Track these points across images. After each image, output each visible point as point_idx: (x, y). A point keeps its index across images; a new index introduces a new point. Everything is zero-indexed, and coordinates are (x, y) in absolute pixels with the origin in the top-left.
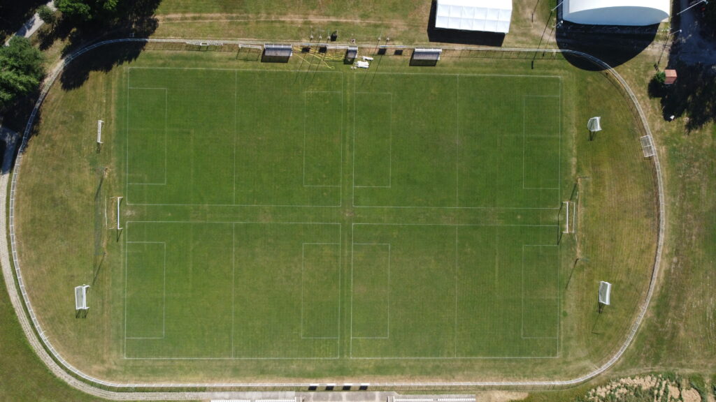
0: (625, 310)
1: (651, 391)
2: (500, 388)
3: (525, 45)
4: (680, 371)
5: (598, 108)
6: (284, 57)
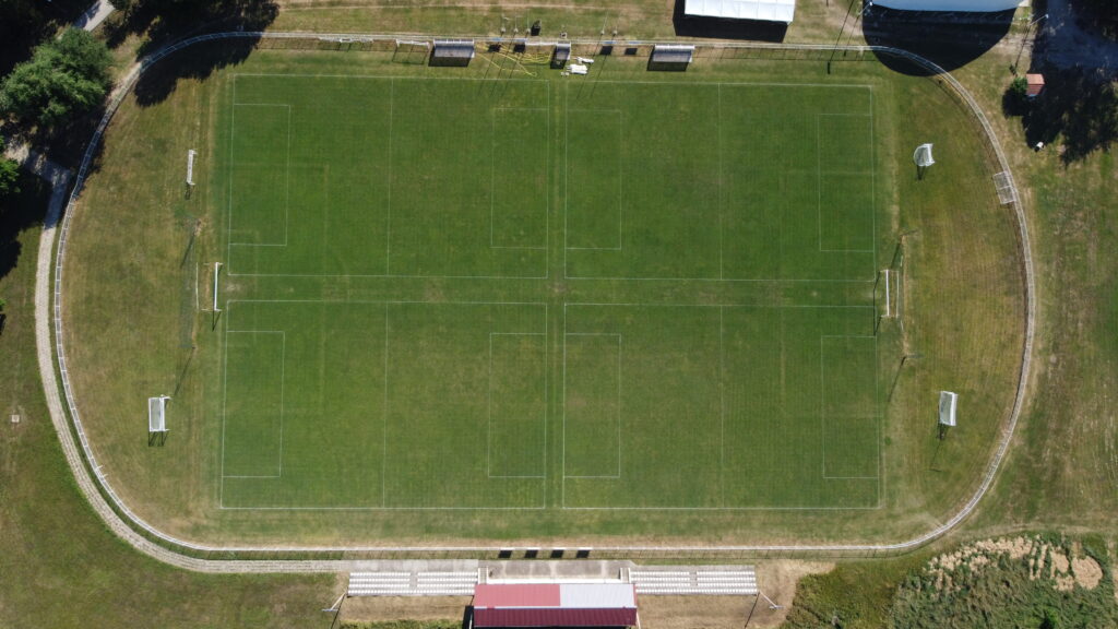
0: (981, 435)
1: (1024, 562)
2: (793, 556)
3: (817, 40)
4: (1069, 530)
5: (928, 132)
6: (463, 58)
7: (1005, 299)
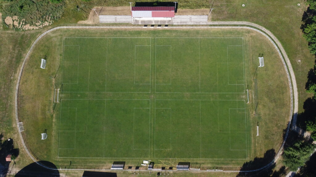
0: (35, 57)
1: (26, 23)
2: (89, 25)
3: (73, 172)
4: (13, 32)
5: (42, 144)
6: (180, 165)
7: (24, 95)
